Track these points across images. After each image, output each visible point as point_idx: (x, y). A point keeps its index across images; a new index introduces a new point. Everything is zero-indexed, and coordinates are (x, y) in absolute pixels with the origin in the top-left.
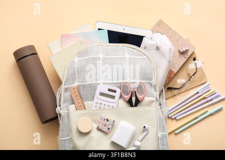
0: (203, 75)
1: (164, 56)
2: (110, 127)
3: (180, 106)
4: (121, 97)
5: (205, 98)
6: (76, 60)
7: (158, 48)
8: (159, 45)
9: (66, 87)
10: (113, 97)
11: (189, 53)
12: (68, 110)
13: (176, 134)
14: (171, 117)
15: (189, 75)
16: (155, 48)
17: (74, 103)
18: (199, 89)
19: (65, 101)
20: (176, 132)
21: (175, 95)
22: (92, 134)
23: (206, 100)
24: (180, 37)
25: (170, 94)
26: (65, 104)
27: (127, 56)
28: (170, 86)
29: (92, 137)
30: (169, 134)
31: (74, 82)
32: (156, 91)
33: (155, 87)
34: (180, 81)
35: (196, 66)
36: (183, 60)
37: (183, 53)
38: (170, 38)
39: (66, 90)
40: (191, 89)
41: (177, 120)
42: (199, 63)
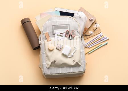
0: (100, 30)
1: (83, 20)
2: (61, 48)
3: (90, 42)
4: (65, 36)
5: (100, 39)
6: (47, 22)
7: (80, 18)
8: (80, 16)
9: (43, 33)
10: (62, 36)
11: (94, 21)
12: (44, 42)
13: (89, 54)
14: (86, 47)
15: (94, 30)
16: (79, 17)
17: (46, 39)
18: (98, 35)
19: (43, 39)
20: (89, 53)
21: (88, 38)
22: (54, 51)
23: (101, 40)
24: (89, 14)
25: (86, 37)
26: (43, 40)
27: (68, 20)
28: (86, 34)
29: (54, 52)
30: (86, 54)
31: (46, 31)
32: (80, 34)
33: (79, 33)
34: (90, 32)
35: (97, 26)
36: (91, 23)
37: (91, 20)
38: (86, 14)
39: (43, 34)
40: (94, 35)
41: (89, 48)
42: (98, 25)
